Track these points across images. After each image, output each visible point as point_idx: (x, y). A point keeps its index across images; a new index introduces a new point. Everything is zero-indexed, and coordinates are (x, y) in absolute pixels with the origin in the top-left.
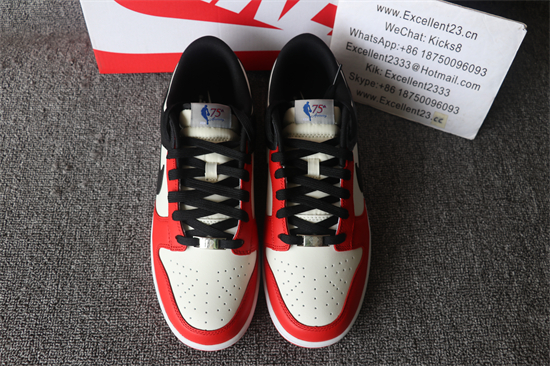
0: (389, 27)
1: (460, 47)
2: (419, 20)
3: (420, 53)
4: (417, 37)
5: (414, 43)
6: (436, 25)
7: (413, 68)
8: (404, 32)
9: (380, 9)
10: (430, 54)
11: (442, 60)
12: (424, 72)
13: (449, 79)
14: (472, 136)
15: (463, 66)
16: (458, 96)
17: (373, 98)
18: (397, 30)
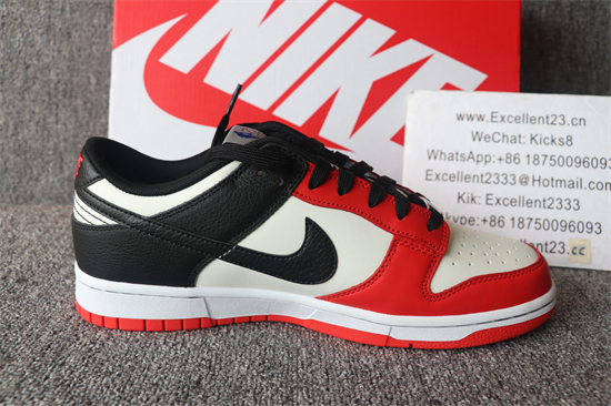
0: (477, 136)
1: (570, 139)
2: (511, 119)
3: (524, 159)
4: (515, 140)
5: (513, 149)
6: (532, 120)
7: (521, 182)
8: (497, 137)
9: (460, 117)
10: (536, 158)
11: (554, 161)
12: (536, 183)
13: (572, 185)
15: (583, 162)
18: (487, 138)
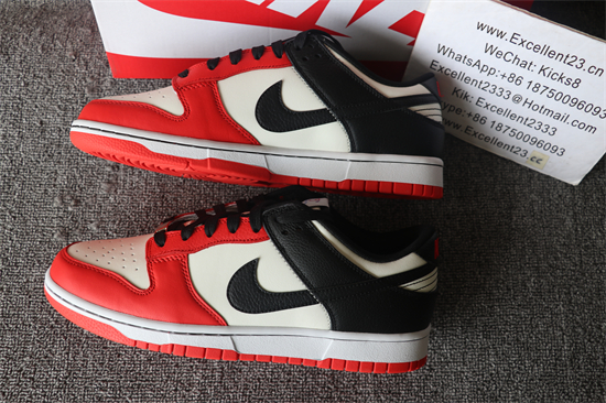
0: (490, 49)
1: (578, 82)
2: (530, 46)
3: (525, 83)
4: (524, 65)
5: (519, 71)
6: (551, 54)
7: (514, 99)
8: (509, 57)
9: (481, 27)
10: (537, 86)
11: (552, 94)
12: (527, 105)
13: (558, 117)
14: (576, 182)
15: (578, 104)
16: (565, 136)
17: (457, 126)
18: (499, 54)
